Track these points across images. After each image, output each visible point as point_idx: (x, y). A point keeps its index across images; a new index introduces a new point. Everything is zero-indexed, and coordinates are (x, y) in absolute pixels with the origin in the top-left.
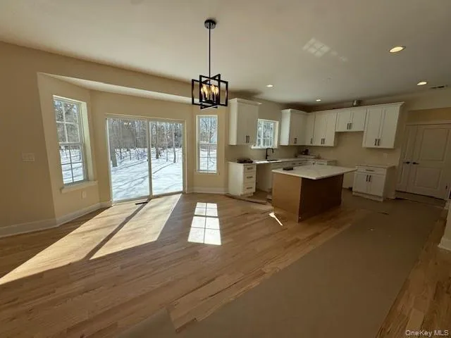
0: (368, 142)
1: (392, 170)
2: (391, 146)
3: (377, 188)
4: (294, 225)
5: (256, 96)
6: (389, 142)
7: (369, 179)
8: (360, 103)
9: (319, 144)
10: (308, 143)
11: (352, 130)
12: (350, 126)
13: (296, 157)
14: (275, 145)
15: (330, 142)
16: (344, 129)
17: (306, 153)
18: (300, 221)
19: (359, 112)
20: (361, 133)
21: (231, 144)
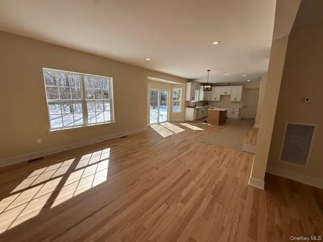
0: (232, 99)
1: (240, 109)
2: (240, 100)
3: (236, 116)
4: (218, 126)
5: (195, 81)
6: (239, 99)
7: (233, 112)
8: (229, 84)
9: (214, 100)
10: (209, 100)
11: (227, 94)
12: (226, 93)
13: (204, 106)
14: (198, 101)
15: (218, 99)
16: (223, 94)
17: (207, 104)
18: (219, 125)
19: (229, 88)
20: (230, 96)
21: (187, 100)
